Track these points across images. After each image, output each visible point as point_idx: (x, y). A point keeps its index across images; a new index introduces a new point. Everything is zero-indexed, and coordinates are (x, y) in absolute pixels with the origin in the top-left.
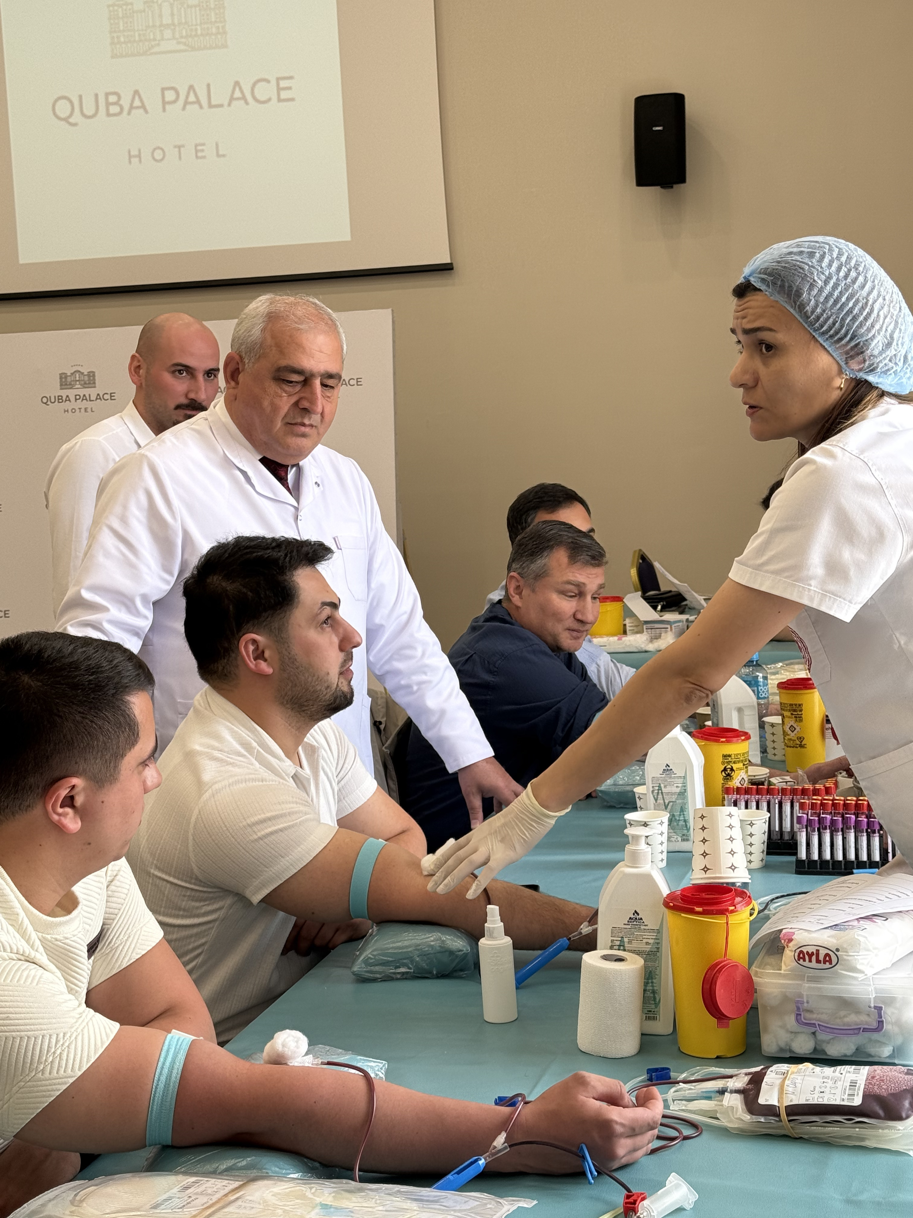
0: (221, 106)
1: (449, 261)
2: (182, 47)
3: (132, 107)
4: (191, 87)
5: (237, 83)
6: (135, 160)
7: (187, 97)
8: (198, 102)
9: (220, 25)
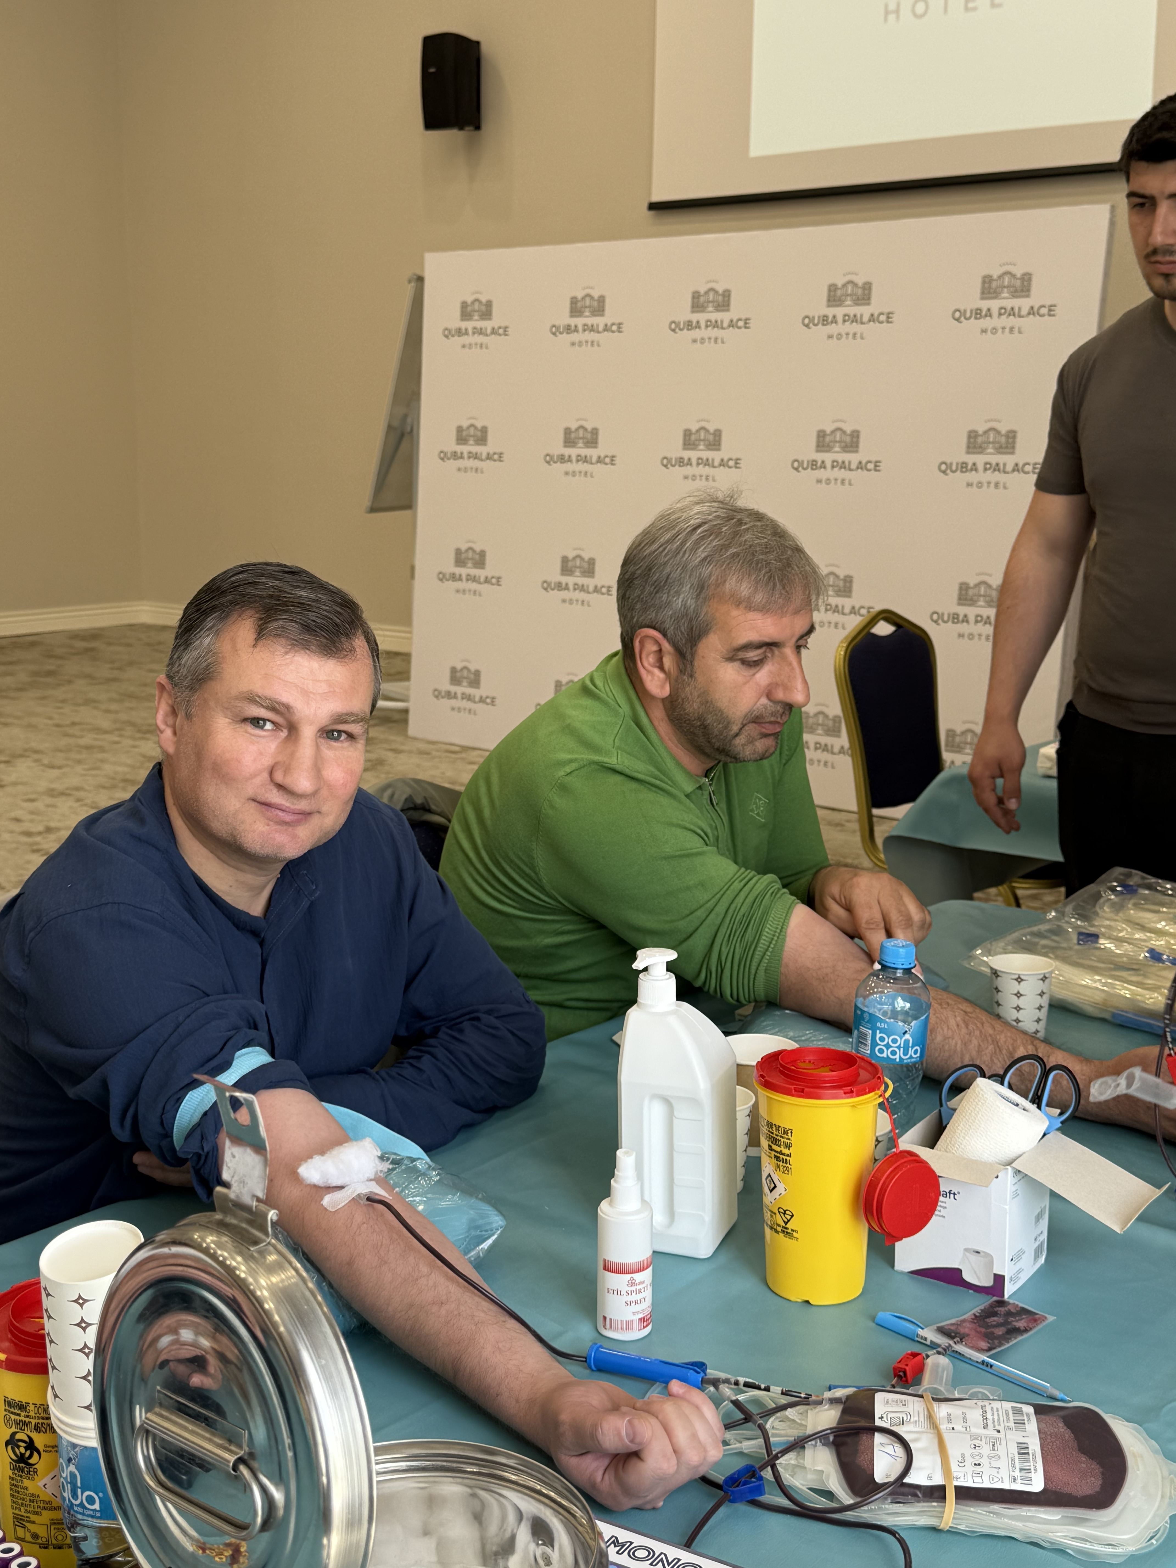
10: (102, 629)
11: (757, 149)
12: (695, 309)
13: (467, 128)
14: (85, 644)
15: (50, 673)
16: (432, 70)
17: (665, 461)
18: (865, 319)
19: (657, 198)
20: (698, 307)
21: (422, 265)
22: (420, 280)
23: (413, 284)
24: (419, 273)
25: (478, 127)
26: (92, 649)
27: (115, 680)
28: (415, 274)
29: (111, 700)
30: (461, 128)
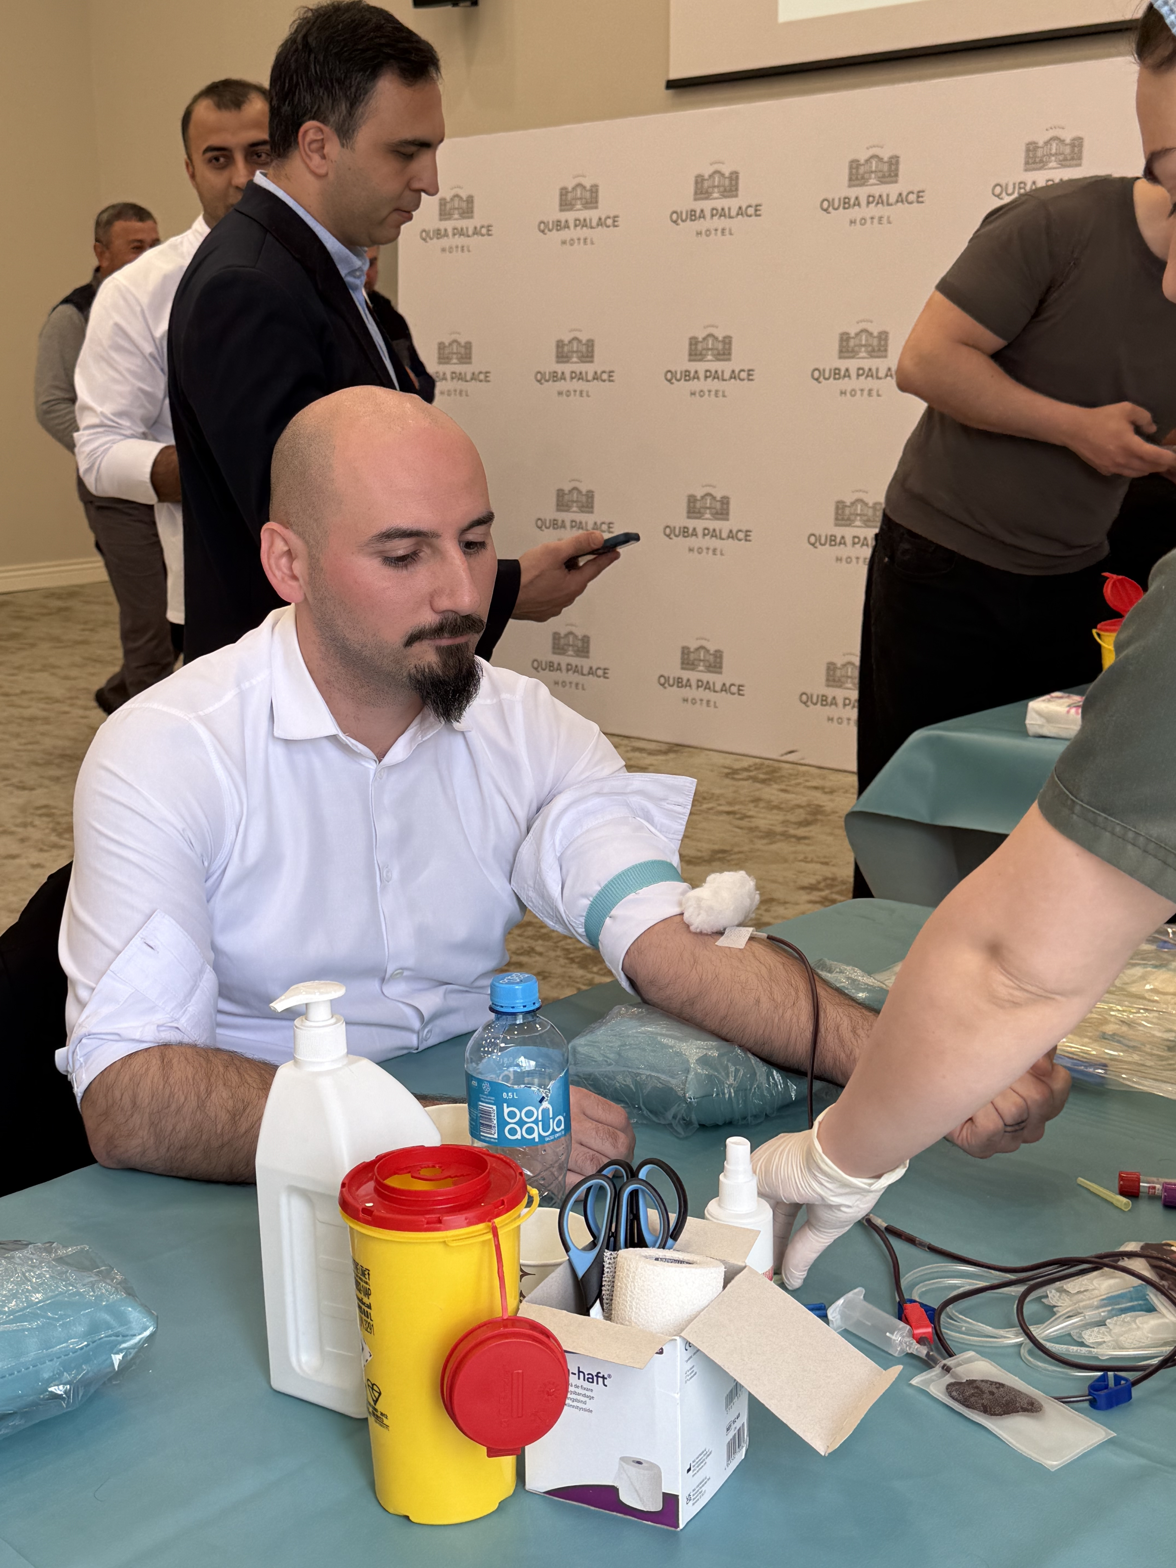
10: (82, 586)
11: (786, 12)
12: (698, 196)
14: (60, 603)
15: (13, 636)
17: (669, 376)
18: (892, 200)
20: (701, 193)
26: (66, 609)
27: (84, 642)
29: (74, 665)
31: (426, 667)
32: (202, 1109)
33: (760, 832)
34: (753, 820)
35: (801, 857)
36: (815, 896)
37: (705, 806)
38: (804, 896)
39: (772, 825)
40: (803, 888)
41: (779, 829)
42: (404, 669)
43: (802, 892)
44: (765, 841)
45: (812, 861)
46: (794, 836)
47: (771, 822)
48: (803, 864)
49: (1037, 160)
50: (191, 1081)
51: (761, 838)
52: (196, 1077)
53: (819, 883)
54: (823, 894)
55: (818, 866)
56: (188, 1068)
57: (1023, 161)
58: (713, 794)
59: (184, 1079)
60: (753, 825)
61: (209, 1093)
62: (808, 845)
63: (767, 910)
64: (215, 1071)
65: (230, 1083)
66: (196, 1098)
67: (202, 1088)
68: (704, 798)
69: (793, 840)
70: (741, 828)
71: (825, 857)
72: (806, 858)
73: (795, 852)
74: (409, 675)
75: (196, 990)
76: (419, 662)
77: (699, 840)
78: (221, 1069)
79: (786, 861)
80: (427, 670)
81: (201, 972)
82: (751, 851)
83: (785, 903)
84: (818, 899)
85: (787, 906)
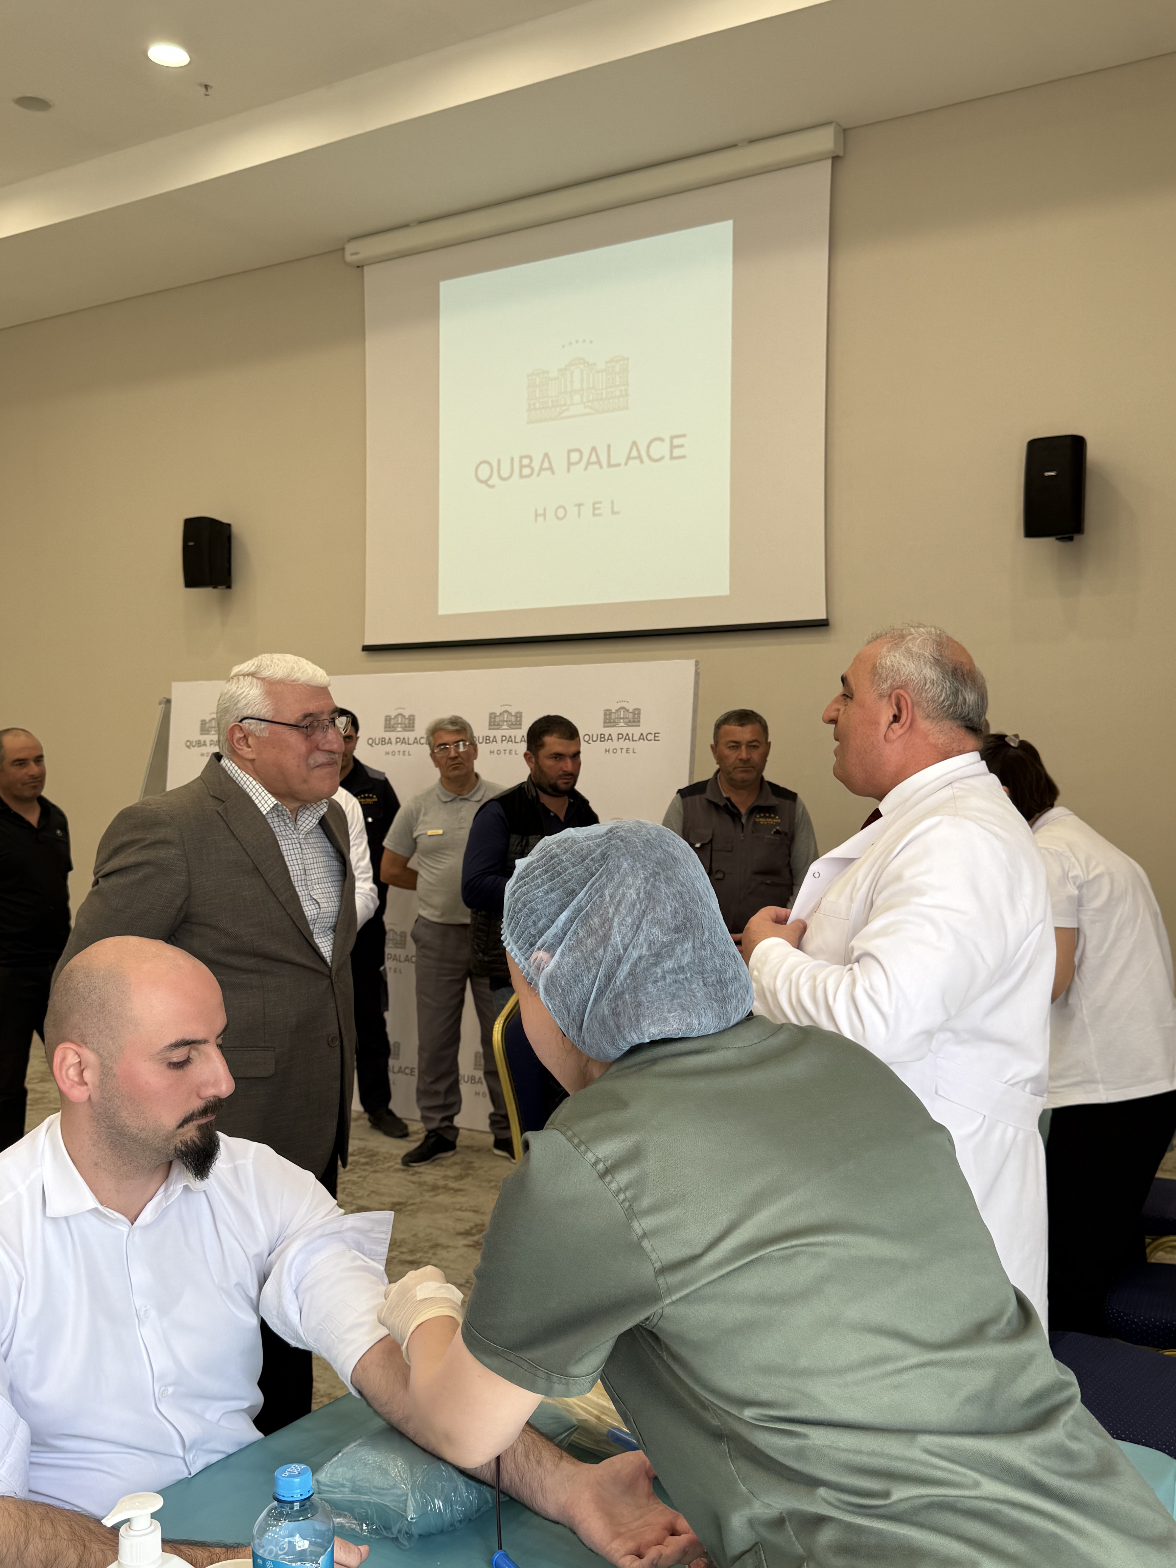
0: (619, 465)
1: (824, 617)
2: (588, 410)
3: (541, 469)
4: (594, 449)
5: (634, 443)
6: (540, 519)
7: (589, 458)
8: (599, 462)
9: (623, 388)
11: (443, 609)
12: (387, 729)
13: (220, 587)
16: (191, 544)
19: (369, 642)
21: (170, 692)
22: (168, 701)
23: (162, 706)
24: (168, 697)
25: (229, 587)
28: (165, 698)
30: (215, 587)
31: (188, 1140)
32: (21, 1560)
33: (428, 1185)
34: (422, 1175)
35: (458, 1207)
36: (469, 1240)
37: (386, 1165)
38: (462, 1241)
39: (436, 1179)
40: (460, 1234)
41: (441, 1183)
42: (171, 1144)
43: (459, 1237)
44: (432, 1194)
45: (466, 1210)
46: (452, 1189)
47: (436, 1177)
48: (459, 1213)
49: (612, 721)
50: (13, 1534)
51: (428, 1191)
52: (17, 1530)
53: (472, 1228)
54: (476, 1238)
55: (470, 1215)
56: (11, 1523)
57: (603, 721)
58: (392, 1155)
59: (7, 1533)
60: (422, 1180)
61: (26, 1545)
62: (463, 1196)
63: (434, 1254)
64: (32, 1525)
65: (45, 1535)
66: (16, 1550)
67: (22, 1540)
68: (385, 1158)
69: (452, 1192)
70: (414, 1183)
71: (475, 1206)
72: (462, 1207)
73: (453, 1203)
74: (175, 1149)
75: (12, 1442)
76: (184, 1138)
77: (382, 1194)
78: (38, 1522)
79: (446, 1210)
80: (189, 1143)
81: (15, 1426)
82: (421, 1203)
83: (448, 1247)
84: (472, 1243)
85: (450, 1249)
